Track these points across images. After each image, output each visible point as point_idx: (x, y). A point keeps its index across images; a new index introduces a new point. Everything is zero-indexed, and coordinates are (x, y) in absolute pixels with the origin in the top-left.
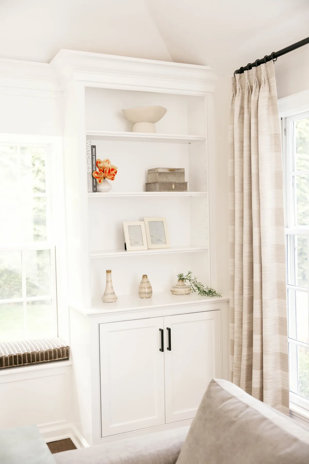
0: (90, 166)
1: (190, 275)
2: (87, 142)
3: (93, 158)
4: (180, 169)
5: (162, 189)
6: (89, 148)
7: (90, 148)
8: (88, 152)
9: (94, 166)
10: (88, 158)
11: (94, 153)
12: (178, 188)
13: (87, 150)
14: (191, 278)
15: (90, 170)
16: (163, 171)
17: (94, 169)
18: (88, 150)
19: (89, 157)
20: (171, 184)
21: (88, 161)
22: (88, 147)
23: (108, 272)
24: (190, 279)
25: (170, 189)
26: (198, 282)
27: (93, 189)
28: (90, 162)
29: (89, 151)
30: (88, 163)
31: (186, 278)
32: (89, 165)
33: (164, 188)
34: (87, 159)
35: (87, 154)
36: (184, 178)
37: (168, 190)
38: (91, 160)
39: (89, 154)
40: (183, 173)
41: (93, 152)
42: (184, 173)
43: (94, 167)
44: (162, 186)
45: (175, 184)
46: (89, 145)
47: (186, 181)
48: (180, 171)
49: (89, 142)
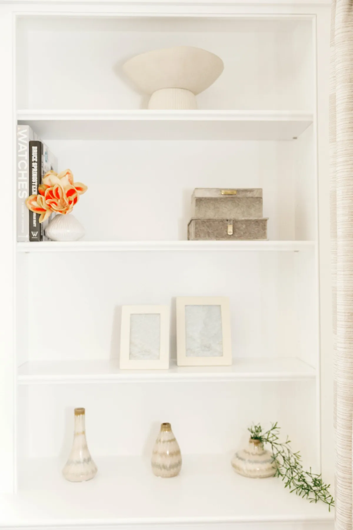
0: (25, 185)
1: (277, 432)
2: (20, 133)
3: (33, 168)
4: (251, 191)
5: (202, 235)
6: (24, 146)
7: (27, 148)
8: (20, 156)
9: (35, 185)
10: (20, 168)
11: (35, 158)
12: (242, 233)
13: (19, 151)
14: (277, 438)
15: (25, 194)
16: (208, 195)
17: (35, 191)
18: (21, 150)
19: (23, 165)
20: (224, 222)
21: (19, 175)
22: (21, 145)
23: (80, 412)
24: (276, 441)
25: (221, 235)
26: (293, 451)
27: (31, 235)
28: (25, 176)
29: (23, 153)
30: (19, 178)
31: (266, 436)
32: (23, 183)
33: (208, 232)
34: (18, 169)
35: (18, 159)
36: (260, 209)
37: (217, 237)
38: (27, 172)
39: (23, 158)
40: (259, 199)
41: (32, 155)
42: (261, 198)
43: (35, 188)
44: (202, 228)
45: (235, 222)
46: (23, 139)
47: (264, 216)
48: (249, 195)
49: (22, 133)
